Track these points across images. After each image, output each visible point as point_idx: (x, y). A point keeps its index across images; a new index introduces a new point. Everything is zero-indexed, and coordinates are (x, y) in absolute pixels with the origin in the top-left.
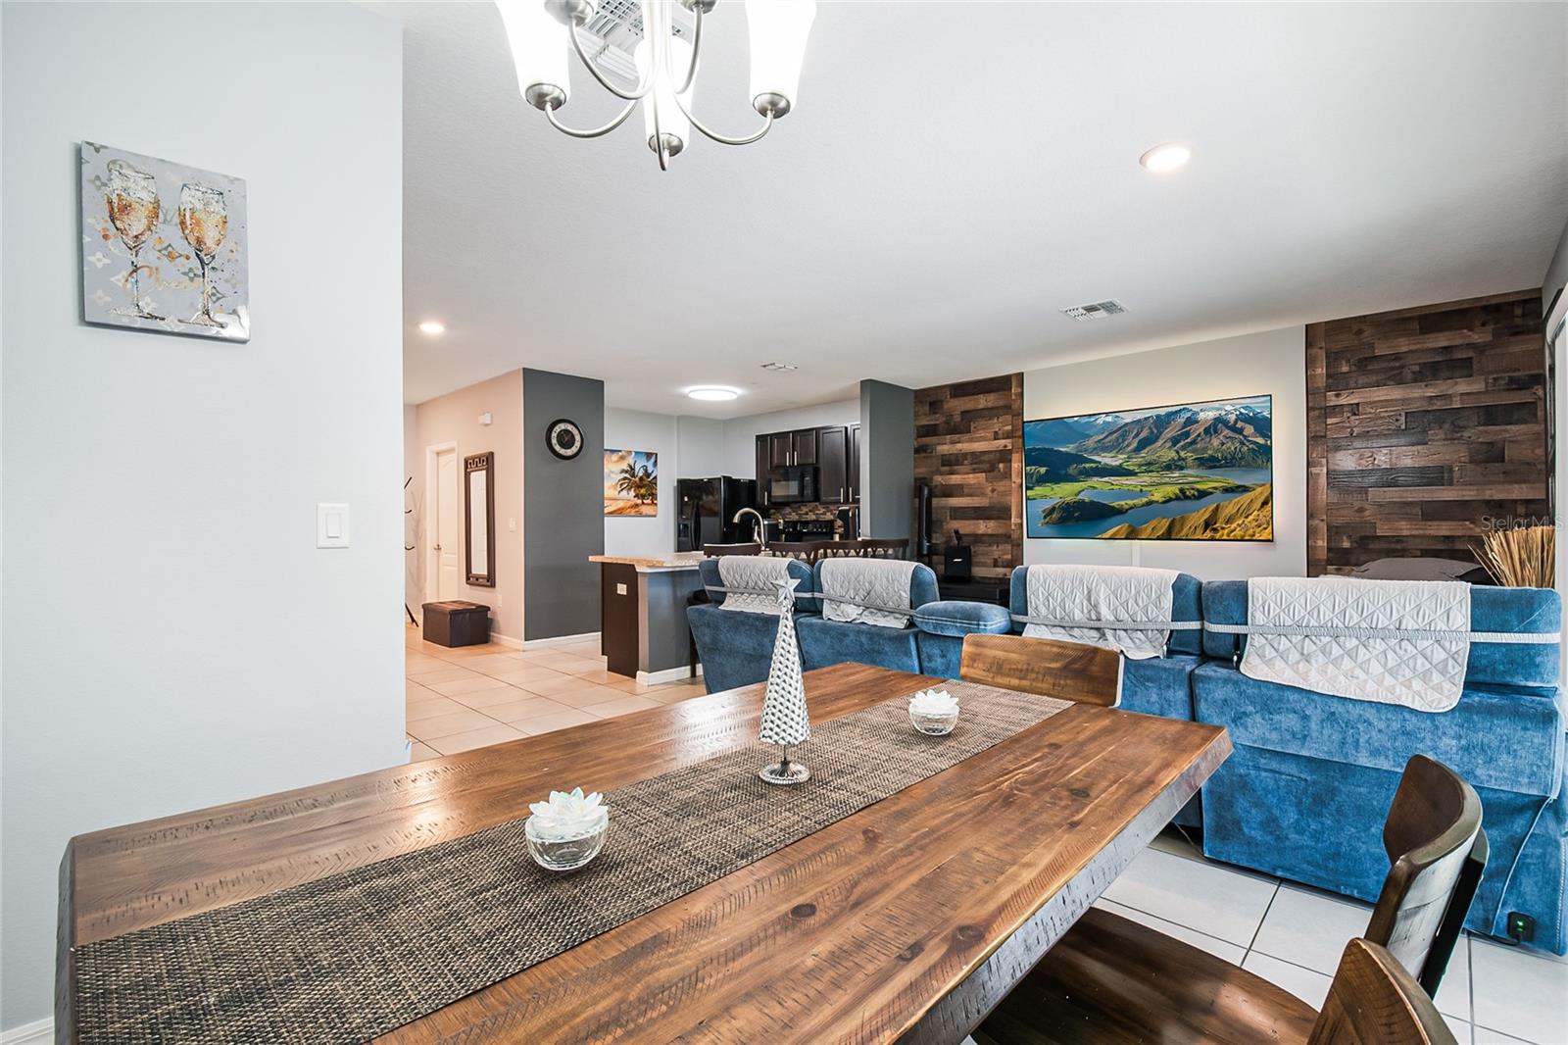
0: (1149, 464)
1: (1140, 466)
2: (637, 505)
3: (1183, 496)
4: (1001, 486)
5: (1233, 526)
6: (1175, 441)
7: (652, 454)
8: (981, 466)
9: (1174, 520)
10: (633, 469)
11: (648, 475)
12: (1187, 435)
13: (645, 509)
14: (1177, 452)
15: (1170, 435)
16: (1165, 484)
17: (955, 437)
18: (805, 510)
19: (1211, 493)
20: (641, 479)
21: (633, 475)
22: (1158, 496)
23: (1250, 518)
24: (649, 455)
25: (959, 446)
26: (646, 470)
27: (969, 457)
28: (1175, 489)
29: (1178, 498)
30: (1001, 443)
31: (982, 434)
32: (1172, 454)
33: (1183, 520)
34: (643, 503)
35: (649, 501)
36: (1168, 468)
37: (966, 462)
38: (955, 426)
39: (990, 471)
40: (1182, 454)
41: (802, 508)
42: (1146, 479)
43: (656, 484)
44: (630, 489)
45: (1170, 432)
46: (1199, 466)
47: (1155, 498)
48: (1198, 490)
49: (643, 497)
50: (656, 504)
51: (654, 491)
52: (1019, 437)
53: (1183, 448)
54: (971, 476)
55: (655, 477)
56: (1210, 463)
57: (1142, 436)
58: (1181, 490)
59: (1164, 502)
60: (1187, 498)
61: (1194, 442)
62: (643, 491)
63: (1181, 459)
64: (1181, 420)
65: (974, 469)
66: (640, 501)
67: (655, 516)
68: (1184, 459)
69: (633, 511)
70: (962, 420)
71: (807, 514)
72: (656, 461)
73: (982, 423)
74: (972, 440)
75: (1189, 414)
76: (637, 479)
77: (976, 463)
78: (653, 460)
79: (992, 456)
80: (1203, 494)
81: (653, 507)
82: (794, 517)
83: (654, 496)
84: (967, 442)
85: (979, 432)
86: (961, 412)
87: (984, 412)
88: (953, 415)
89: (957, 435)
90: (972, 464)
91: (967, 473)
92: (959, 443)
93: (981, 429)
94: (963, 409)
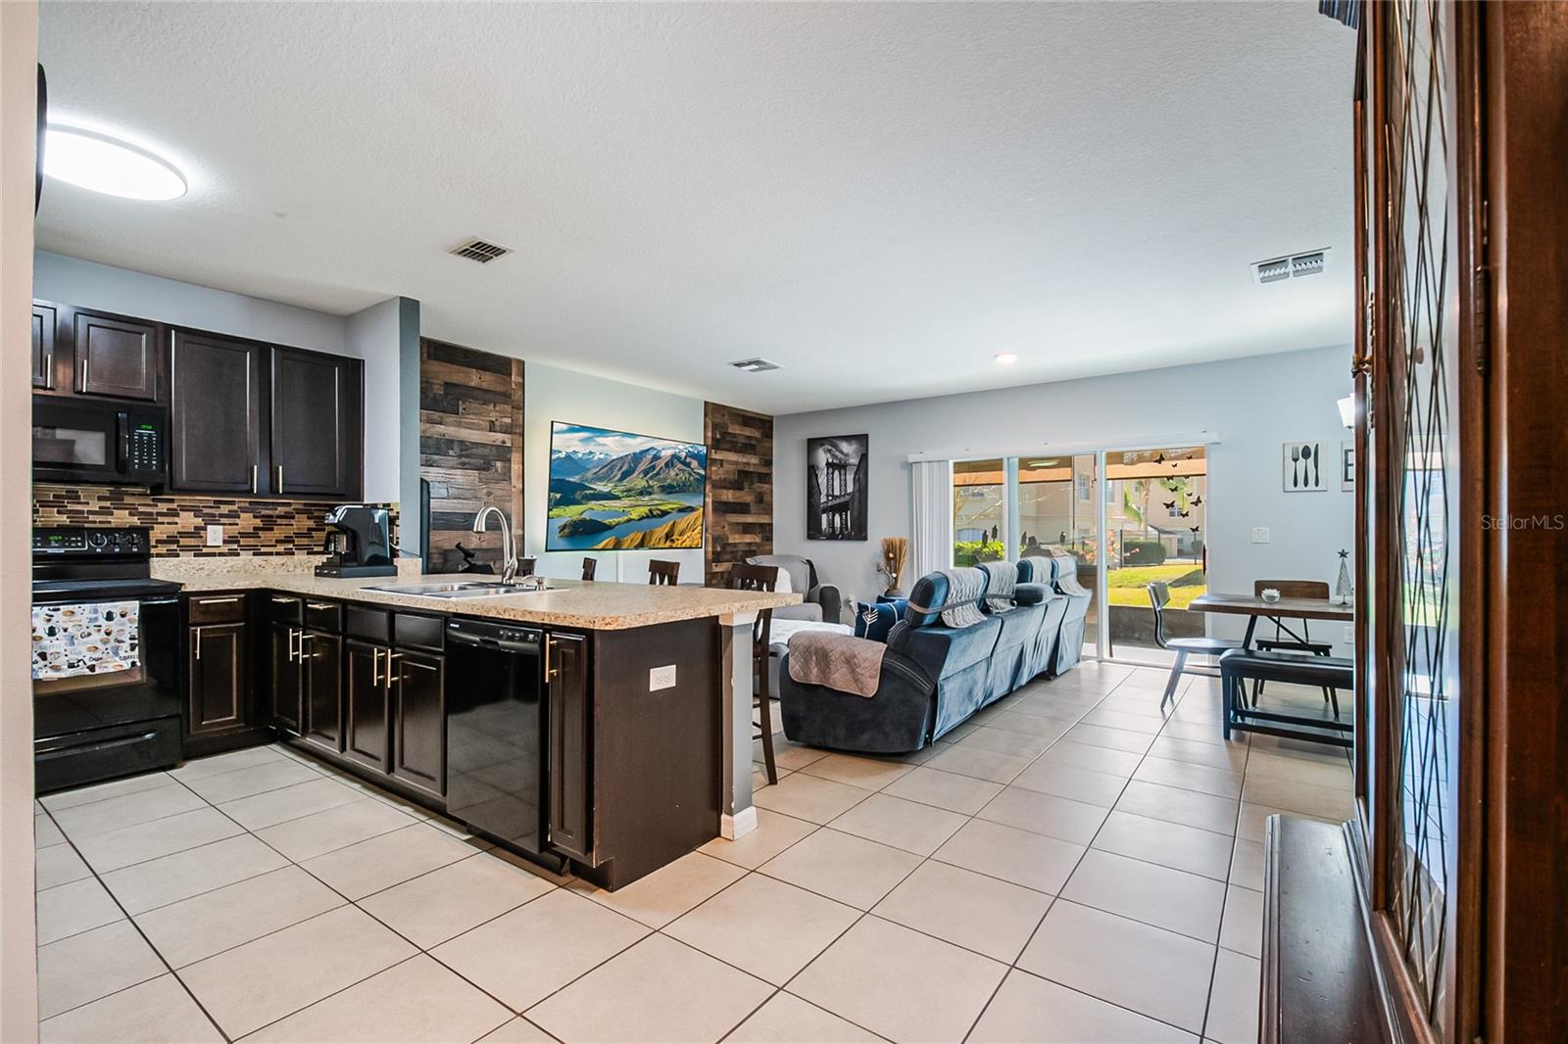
0: (629, 490)
1: (623, 492)
3: (651, 515)
4: (498, 489)
5: (685, 537)
6: (646, 473)
8: (472, 461)
9: (645, 534)
12: (654, 467)
14: (647, 481)
15: (642, 468)
16: (639, 506)
19: (670, 513)
22: (635, 515)
23: (696, 531)
25: (441, 429)
27: (456, 446)
28: (646, 510)
29: (648, 517)
30: (498, 437)
31: (472, 419)
32: (644, 483)
33: (652, 533)
36: (641, 493)
37: (451, 452)
38: (434, 398)
39: (484, 469)
40: (651, 483)
42: (626, 502)
45: (642, 466)
46: (662, 492)
47: (632, 517)
48: (661, 511)
52: (519, 434)
53: (651, 478)
54: (459, 472)
56: (668, 489)
57: (624, 469)
58: (650, 511)
59: (639, 520)
60: (654, 516)
61: (658, 473)
63: (650, 486)
64: (650, 457)
65: (463, 464)
68: (652, 487)
70: (446, 394)
73: (474, 406)
74: (459, 425)
75: (655, 452)
77: (466, 456)
79: (487, 451)
80: (664, 513)
84: (454, 426)
85: (471, 416)
86: (445, 383)
87: (476, 392)
88: (432, 383)
89: (438, 414)
90: (460, 456)
91: (453, 468)
92: (441, 424)
93: (473, 414)
94: (448, 379)
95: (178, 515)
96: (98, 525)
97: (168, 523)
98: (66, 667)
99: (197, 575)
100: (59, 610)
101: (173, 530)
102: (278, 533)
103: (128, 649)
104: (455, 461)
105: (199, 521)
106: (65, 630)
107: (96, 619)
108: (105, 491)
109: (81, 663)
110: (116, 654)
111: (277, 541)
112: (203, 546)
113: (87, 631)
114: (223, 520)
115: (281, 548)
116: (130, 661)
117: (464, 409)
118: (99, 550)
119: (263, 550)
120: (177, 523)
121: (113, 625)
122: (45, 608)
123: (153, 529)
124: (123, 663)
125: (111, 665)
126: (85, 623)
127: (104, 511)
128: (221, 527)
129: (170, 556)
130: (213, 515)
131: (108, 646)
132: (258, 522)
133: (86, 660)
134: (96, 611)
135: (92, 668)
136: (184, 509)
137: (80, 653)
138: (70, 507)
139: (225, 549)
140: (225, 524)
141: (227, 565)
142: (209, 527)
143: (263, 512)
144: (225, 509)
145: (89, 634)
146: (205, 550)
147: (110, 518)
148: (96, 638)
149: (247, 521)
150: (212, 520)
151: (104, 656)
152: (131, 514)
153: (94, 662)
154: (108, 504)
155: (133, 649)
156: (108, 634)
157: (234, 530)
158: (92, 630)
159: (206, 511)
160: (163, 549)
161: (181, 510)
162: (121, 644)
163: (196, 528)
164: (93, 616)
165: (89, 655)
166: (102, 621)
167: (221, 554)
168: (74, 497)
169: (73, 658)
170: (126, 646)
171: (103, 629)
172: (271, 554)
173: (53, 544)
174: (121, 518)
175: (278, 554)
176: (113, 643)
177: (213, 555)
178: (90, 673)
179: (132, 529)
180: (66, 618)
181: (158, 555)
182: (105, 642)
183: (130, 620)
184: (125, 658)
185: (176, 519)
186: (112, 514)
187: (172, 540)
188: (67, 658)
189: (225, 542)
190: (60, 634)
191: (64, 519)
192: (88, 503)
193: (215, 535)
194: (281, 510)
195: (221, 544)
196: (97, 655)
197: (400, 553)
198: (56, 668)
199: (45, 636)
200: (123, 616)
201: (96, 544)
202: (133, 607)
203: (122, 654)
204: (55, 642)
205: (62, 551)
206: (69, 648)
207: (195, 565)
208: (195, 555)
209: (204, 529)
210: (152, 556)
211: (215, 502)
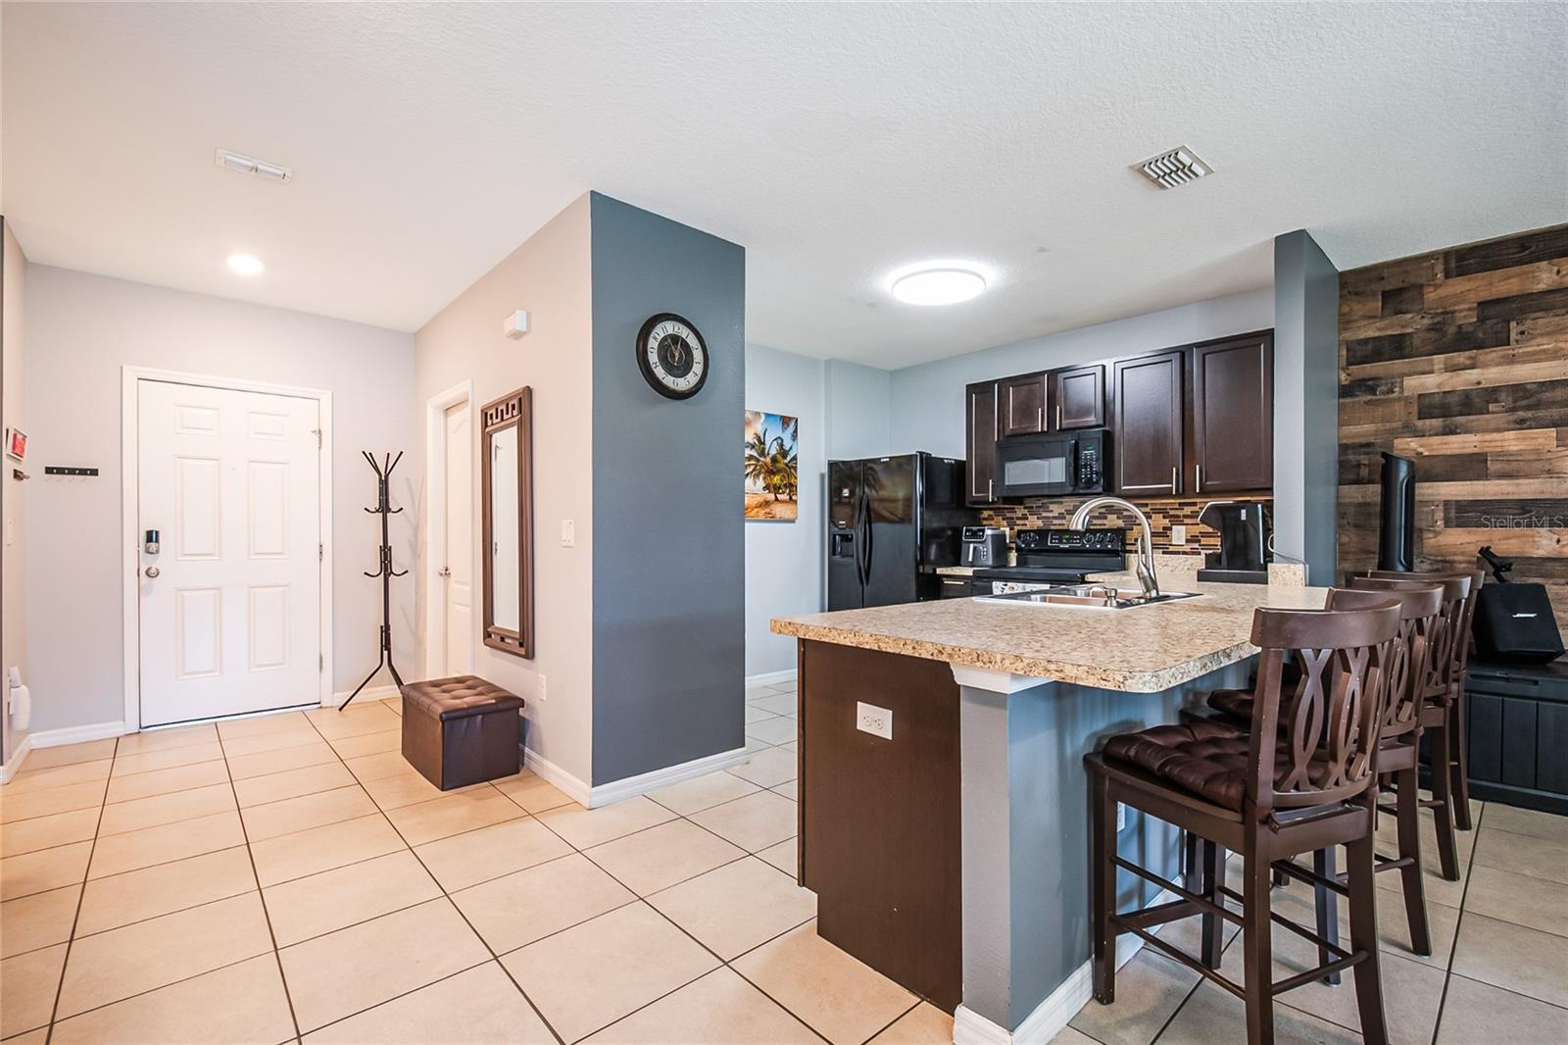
2: (767, 503)
7: (790, 419)
10: (762, 443)
11: (784, 453)
13: (779, 510)
17: (1461, 357)
18: (1057, 509)
20: (774, 460)
21: (762, 453)
24: (785, 421)
25: (1473, 375)
26: (781, 446)
27: (1502, 395)
31: (1541, 345)
34: (777, 499)
35: (785, 497)
37: (1494, 407)
38: (1459, 333)
41: (1051, 507)
43: (795, 468)
44: (757, 476)
49: (776, 489)
50: (796, 502)
51: (792, 481)
55: (795, 458)
62: (776, 479)
65: (1521, 421)
66: (771, 497)
67: (792, 521)
69: (762, 512)
70: (1482, 320)
71: (1061, 517)
72: (796, 431)
73: (1541, 323)
74: (1512, 360)
76: (768, 460)
77: (1528, 408)
78: (791, 428)
81: (791, 507)
82: (1034, 523)
83: (792, 487)
84: (1497, 365)
85: (1539, 340)
86: (1479, 304)
87: (1550, 298)
88: (1453, 312)
89: (1467, 353)
90: (1513, 410)
91: (1498, 430)
92: (1473, 368)
93: (1542, 335)
94: (1485, 296)
96: (1098, 527)
100: (1005, 585)
104: (1502, 419)
105: (1167, 523)
112: (1169, 545)
114: (1186, 521)
117: (1522, 333)
118: (1086, 546)
122: (1002, 582)
123: (1132, 529)
128: (1184, 527)
130: (1178, 516)
136: (1157, 511)
139: (1187, 548)
140: (1187, 524)
141: (1187, 563)
142: (1174, 527)
144: (1188, 510)
146: (1171, 549)
147: (1105, 522)
150: (1177, 520)
152: (1118, 518)
157: (1195, 531)
159: (1172, 513)
161: (1154, 513)
163: (1164, 528)
164: (1023, 591)
167: (1185, 553)
173: (1064, 541)
177: (1178, 553)
179: (1119, 530)
180: (1010, 591)
186: (1106, 518)
189: (1187, 541)
193: (1179, 535)
195: (1184, 543)
197: (1275, 556)
201: (1087, 541)
205: (1066, 546)
207: (1162, 561)
208: (1164, 553)
209: (1170, 529)
210: (1131, 552)
211: (1180, 504)
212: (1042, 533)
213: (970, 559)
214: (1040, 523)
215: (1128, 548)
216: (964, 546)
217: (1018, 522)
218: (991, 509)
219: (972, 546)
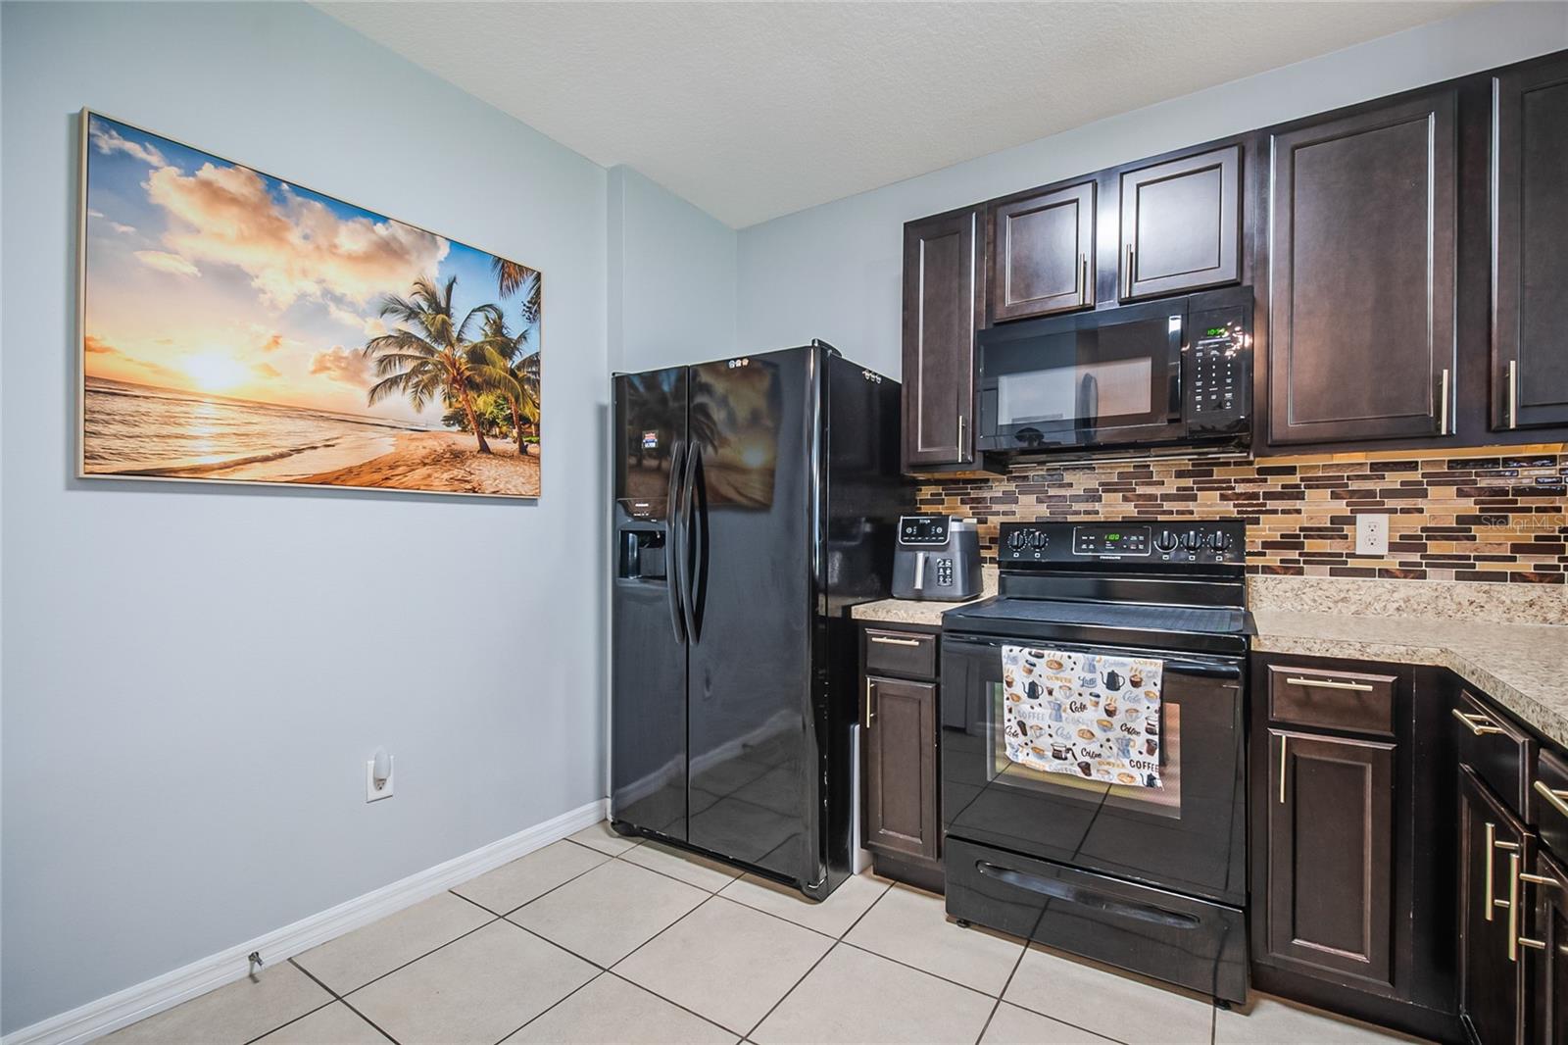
2: (457, 456)
7: (522, 269)
10: (440, 307)
11: (507, 348)
13: (490, 474)
18: (1081, 482)
20: (477, 356)
21: (442, 334)
24: (509, 272)
26: (498, 327)
34: (484, 449)
35: (509, 445)
41: (1068, 477)
43: (536, 384)
44: (428, 387)
49: (485, 425)
50: (536, 458)
51: (528, 411)
55: (534, 361)
62: (484, 403)
66: (470, 442)
67: (531, 501)
69: (441, 479)
71: (1093, 496)
72: (536, 301)
76: (460, 353)
78: (524, 292)
81: (526, 469)
82: (1029, 508)
83: (526, 426)
95: (1300, 496)
96: (1175, 517)
97: (1284, 512)
98: (1050, 754)
99: (1335, 611)
100: (1041, 656)
101: (1292, 524)
102: (1519, 528)
103: (1144, 750)
105: (1341, 507)
106: (1050, 693)
107: (1093, 682)
108: (1185, 461)
109: (1069, 755)
110: (1125, 752)
111: (1518, 548)
112: (1349, 555)
113: (1079, 700)
114: (1390, 503)
115: (1525, 564)
116: (1146, 772)
118: (1165, 557)
119: (1481, 566)
120: (1298, 512)
121: (1120, 699)
122: (1027, 650)
123: (1257, 522)
124: (1135, 772)
125: (1115, 771)
126: (1076, 685)
127: (1185, 495)
128: (1386, 516)
129: (1286, 571)
130: (1371, 493)
131: (1110, 735)
132: (1469, 506)
133: (1077, 751)
134: (1092, 669)
135: (1086, 768)
136: (1314, 483)
137: (1068, 737)
138: (1140, 490)
139: (1393, 562)
140: (1393, 511)
141: (1396, 596)
142: (1359, 516)
143: (1483, 483)
144: (1393, 480)
145: (1083, 707)
146: (1352, 563)
147: (1191, 506)
148: (1093, 715)
149: (1445, 505)
150: (1367, 502)
151: (1105, 752)
152: (1223, 498)
153: (1087, 759)
154: (1189, 482)
155: (1151, 752)
156: (1110, 713)
157: (1413, 525)
158: (1087, 700)
159: (1354, 486)
160: (1273, 558)
161: (1308, 487)
162: (1133, 737)
163: (1333, 520)
164: (1088, 676)
165: (1081, 743)
166: (1101, 688)
167: (1385, 573)
168: (1144, 474)
169: (1061, 742)
170: (1140, 741)
171: (1102, 702)
172: (1500, 577)
173: (1108, 545)
174: (1210, 505)
175: (1518, 577)
176: (1117, 733)
177: (1368, 573)
178: (1082, 775)
179: (1225, 523)
180: (1050, 672)
181: (1268, 570)
182: (1106, 728)
183: (1147, 694)
184: (1139, 765)
185: (1298, 504)
186: (1194, 498)
187: (1289, 542)
188: (1051, 741)
189: (1393, 547)
190: (1044, 697)
191: (1130, 510)
192: (1163, 483)
193: (1372, 533)
194: (1528, 476)
195: (1384, 551)
196: (1094, 748)
198: (1039, 753)
199: (1024, 696)
200: (1135, 684)
201: (1163, 547)
202: (1152, 668)
203: (1134, 755)
204: (1037, 709)
205: (1117, 556)
206: (1054, 724)
207: (1332, 591)
208: (1333, 573)
209: (1351, 521)
210: (1254, 570)
211: (1374, 466)
212: (1056, 530)
213: (919, 585)
214: (1043, 511)
215: (1250, 561)
216: (901, 558)
217: (996, 508)
218: (937, 482)
219: (921, 556)
